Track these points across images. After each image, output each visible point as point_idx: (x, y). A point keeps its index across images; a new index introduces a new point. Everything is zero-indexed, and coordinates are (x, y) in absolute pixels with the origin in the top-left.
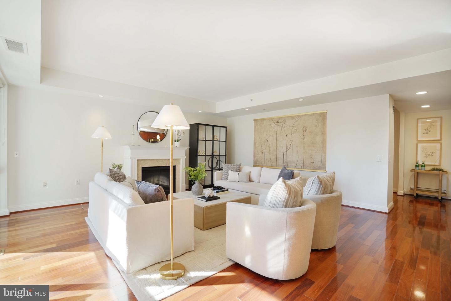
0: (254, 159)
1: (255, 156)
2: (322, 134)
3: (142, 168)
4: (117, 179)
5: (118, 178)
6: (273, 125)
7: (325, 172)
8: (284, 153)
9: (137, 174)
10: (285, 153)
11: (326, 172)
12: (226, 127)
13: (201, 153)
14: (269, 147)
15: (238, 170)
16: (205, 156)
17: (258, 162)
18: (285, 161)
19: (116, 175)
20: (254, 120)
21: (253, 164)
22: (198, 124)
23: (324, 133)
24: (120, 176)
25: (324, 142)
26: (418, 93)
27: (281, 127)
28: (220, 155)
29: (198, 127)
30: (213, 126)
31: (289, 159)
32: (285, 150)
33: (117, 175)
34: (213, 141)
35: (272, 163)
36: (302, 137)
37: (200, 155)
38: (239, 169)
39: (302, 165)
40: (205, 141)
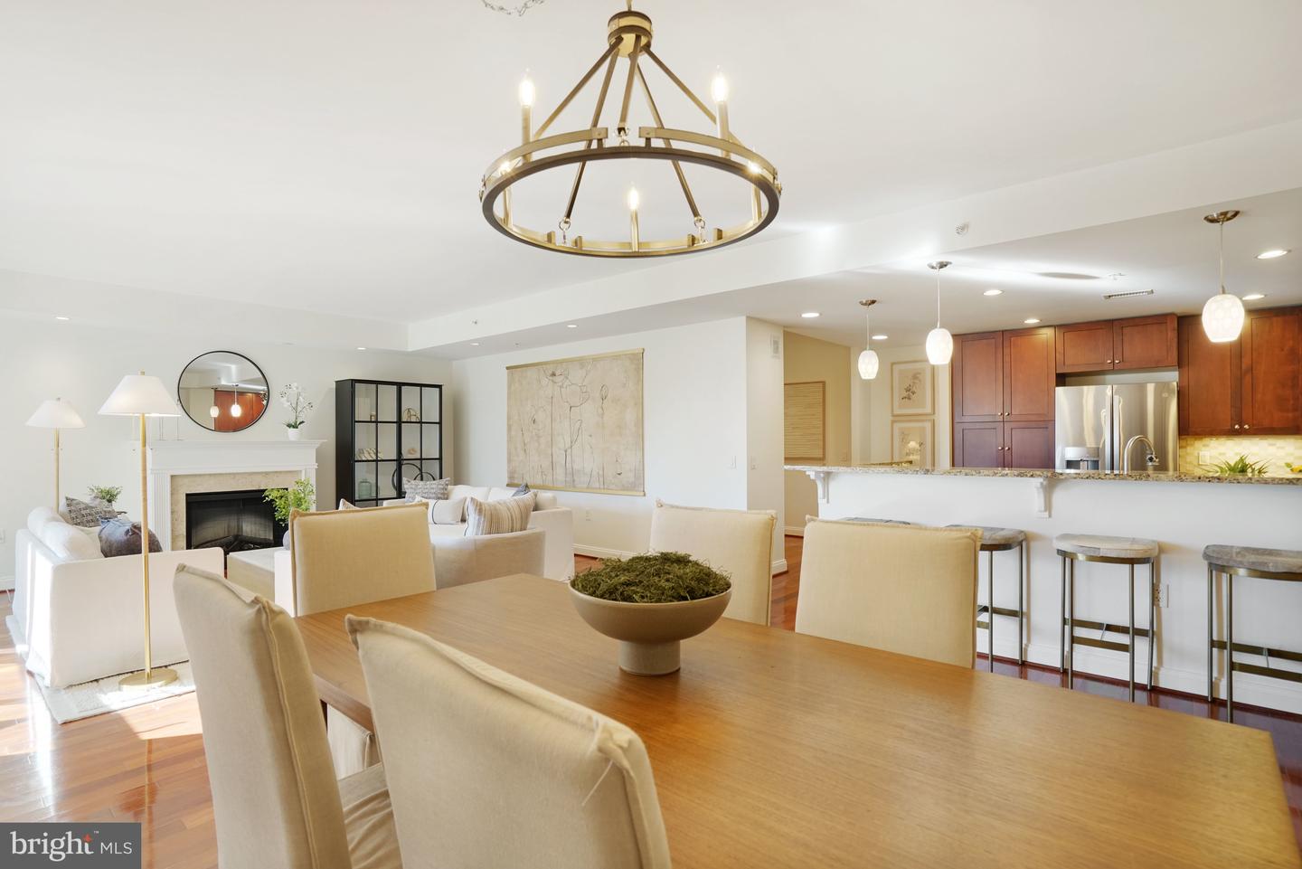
0: (509, 467)
1: (509, 461)
2: (636, 404)
3: (187, 495)
4: (88, 522)
5: (90, 518)
6: (545, 381)
7: (642, 494)
8: (566, 451)
9: (172, 512)
10: (569, 451)
11: (645, 495)
12: (440, 387)
13: (366, 455)
14: (539, 437)
15: (440, 496)
16: (377, 461)
17: (516, 476)
18: (569, 471)
19: (83, 512)
20: (508, 368)
21: (506, 481)
22: (354, 381)
23: (640, 404)
24: (97, 513)
25: (640, 422)
26: (805, 315)
27: (561, 387)
28: (421, 459)
29: (353, 387)
30: (400, 385)
31: (575, 467)
32: (568, 445)
33: (88, 511)
34: (399, 422)
35: (544, 477)
36: (600, 410)
37: (364, 459)
38: (443, 494)
39: (601, 479)
40: (374, 424)
